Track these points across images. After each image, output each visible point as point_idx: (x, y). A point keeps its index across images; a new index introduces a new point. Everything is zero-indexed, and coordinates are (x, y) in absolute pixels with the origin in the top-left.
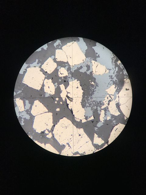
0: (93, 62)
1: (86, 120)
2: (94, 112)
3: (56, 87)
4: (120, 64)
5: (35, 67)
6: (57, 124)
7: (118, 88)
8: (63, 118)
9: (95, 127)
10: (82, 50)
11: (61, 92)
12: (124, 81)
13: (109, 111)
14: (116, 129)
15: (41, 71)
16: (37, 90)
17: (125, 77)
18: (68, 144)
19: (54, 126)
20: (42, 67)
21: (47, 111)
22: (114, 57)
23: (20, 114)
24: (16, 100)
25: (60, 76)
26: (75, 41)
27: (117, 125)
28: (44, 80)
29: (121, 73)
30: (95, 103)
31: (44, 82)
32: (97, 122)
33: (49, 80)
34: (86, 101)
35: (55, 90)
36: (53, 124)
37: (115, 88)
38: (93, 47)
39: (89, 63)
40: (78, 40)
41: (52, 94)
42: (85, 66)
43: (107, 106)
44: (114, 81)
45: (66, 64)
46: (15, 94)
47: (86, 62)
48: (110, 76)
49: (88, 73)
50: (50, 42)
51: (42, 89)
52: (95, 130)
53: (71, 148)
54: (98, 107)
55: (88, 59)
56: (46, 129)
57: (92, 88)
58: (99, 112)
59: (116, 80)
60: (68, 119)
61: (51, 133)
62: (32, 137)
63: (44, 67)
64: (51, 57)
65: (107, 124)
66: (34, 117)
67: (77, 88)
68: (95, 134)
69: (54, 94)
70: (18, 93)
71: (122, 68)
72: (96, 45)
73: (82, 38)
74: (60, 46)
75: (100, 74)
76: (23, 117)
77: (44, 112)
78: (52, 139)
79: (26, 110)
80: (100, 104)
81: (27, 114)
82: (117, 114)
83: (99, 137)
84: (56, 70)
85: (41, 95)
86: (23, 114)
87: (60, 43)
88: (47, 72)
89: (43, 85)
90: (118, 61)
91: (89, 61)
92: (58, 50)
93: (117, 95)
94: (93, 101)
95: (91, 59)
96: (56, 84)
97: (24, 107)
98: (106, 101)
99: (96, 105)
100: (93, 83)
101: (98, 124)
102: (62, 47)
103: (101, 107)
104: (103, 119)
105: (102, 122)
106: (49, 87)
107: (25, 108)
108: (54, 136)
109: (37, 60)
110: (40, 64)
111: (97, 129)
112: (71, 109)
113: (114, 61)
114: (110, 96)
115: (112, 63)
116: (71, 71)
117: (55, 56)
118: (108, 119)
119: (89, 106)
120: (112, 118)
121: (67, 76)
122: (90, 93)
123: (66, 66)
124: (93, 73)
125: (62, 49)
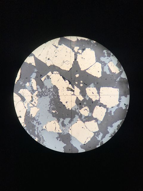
0: (61, 132)
1: (48, 75)
2: (43, 85)
4: (35, 138)
5: (112, 107)
6: (74, 62)
7: (28, 115)
8: (70, 69)
9: (37, 72)
10: (75, 139)
11: (80, 93)
13: (30, 91)
15: (106, 106)
16: (102, 87)
18: (57, 47)
19: (75, 59)
20: (106, 109)
21: (87, 71)
22: (43, 142)
23: (111, 59)
24: (119, 70)
25: (86, 108)
26: (84, 144)
27: (18, 81)
28: (100, 97)
29: (31, 130)
30: (45, 94)
31: (99, 96)
32: (37, 77)
33: (95, 100)
34: (54, 93)
35: (87, 92)
36: (77, 60)
37: (31, 115)
38: (66, 145)
39: (64, 129)
40: (82, 147)
42: (67, 125)
43: (33, 95)
44: (35, 121)
45: (85, 120)
46: (124, 76)
47: (67, 129)
48: (41, 124)
49: (61, 120)
51: (98, 90)
52: (36, 69)
53: (53, 45)
54: (41, 91)
56: (81, 54)
57: (53, 106)
58: (39, 87)
60: (65, 70)
61: (76, 52)
62: (92, 42)
63: (104, 110)
64: (101, 121)
65: (27, 78)
66: (96, 61)
67: (67, 102)
68: (35, 65)
69: (86, 89)
70: (119, 78)
71: (32, 135)
72: (63, 147)
75: (50, 122)
76: (107, 57)
77: (89, 68)
78: (73, 46)
79: (107, 65)
80: (40, 95)
81: (104, 62)
82: (21, 91)
83: (30, 64)
84: (91, 111)
85: (97, 83)
86: (108, 60)
88: (100, 106)
89: (99, 93)
90: (38, 140)
91: (65, 131)
92: (97, 131)
93: (27, 108)
94: (47, 95)
95: (64, 133)
96: (87, 99)
97: (109, 67)
98: (36, 99)
99: (44, 92)
100: (54, 112)
101: (35, 76)
102: (95, 135)
103: (39, 92)
104: (32, 81)
105: (32, 79)
106: (93, 93)
108: (72, 50)
109: (113, 114)
110: (109, 111)
111: (35, 71)
112: (65, 81)
113: (42, 139)
114: (34, 105)
115: (42, 136)
116: (78, 114)
117: (97, 123)
118: (28, 83)
119: (50, 89)
120: (25, 86)
121: (80, 109)
122: (53, 102)
123: (84, 119)
124: (57, 121)
125: (93, 132)
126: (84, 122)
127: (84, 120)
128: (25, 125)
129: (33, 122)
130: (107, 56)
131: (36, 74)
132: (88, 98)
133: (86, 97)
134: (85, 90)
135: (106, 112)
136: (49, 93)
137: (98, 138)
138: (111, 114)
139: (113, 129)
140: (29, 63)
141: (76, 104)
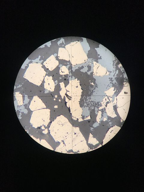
0: (95, 63)
1: (83, 119)
2: (91, 112)
3: (56, 85)
4: (120, 67)
5: (37, 63)
6: (54, 121)
7: (117, 91)
8: (60, 116)
9: (91, 127)
10: (85, 50)
11: (61, 90)
12: (124, 84)
13: (106, 112)
14: (112, 131)
15: (42, 67)
16: (37, 86)
17: (125, 80)
18: (63, 141)
20: (44, 64)
21: (45, 107)
22: (115, 60)
23: (18, 108)
24: (15, 94)
25: (61, 74)
26: (78, 41)
27: (112, 127)
28: (44, 77)
29: (121, 76)
30: (93, 104)
32: (93, 122)
34: (84, 100)
35: (54, 87)
36: (50, 121)
37: (114, 90)
38: (96, 49)
39: (91, 64)
40: (82, 40)
41: (52, 91)
42: (86, 66)
43: (105, 108)
45: (67, 63)
46: (15, 87)
48: (110, 78)
49: (89, 73)
50: (54, 40)
51: (42, 85)
52: (91, 130)
53: (65, 145)
54: (96, 108)
56: (43, 125)
57: (91, 89)
58: (96, 112)
59: (115, 83)
60: (65, 116)
61: (47, 129)
62: (28, 131)
64: (53, 55)
65: (103, 125)
66: (32, 112)
67: (77, 87)
68: (90, 133)
69: (53, 91)
70: (18, 87)
71: (123, 72)
72: (99, 47)
73: (86, 38)
74: (64, 45)
75: (100, 75)
76: (21, 111)
77: (43, 108)
78: (47, 135)
79: (24, 104)
80: (98, 105)
81: (26, 108)
82: (114, 116)
83: (94, 137)
84: (58, 68)
85: (41, 91)
86: (21, 108)
87: (64, 42)
88: (48, 69)
89: (43, 82)
90: (119, 64)
91: (91, 61)
92: (61, 48)
93: (116, 98)
94: (91, 101)
95: (92, 60)
96: (56, 81)
97: (23, 101)
98: (103, 103)
99: (94, 106)
100: (92, 84)
101: (94, 124)
102: (65, 45)
103: (98, 108)
104: (100, 120)
105: (99, 122)
106: (49, 84)
107: (23, 103)
108: (50, 133)
109: (40, 57)
110: (42, 61)
111: (93, 129)
112: (69, 107)
113: (115, 64)
114: (108, 98)
115: (113, 66)
117: (58, 54)
118: (104, 120)
119: (86, 105)
120: (108, 119)
121: (67, 75)
122: (89, 93)
124: (94, 74)
125: (65, 48)
126: (69, 61)
127: (69, 63)
131: (93, 126)
132: (55, 82)
133: (57, 83)
135: (45, 61)
140: (95, 139)
141: (69, 81)
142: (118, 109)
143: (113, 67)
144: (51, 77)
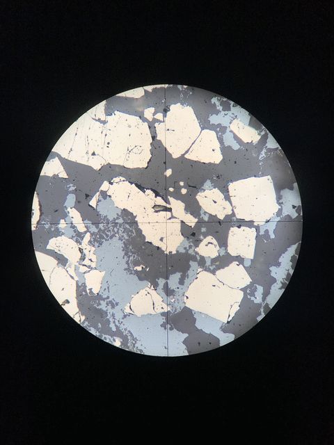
0: (167, 309)
1: (102, 191)
2: (98, 215)
3: (202, 212)
4: (114, 340)
5: (268, 221)
6: (151, 144)
7: (84, 293)
8: (148, 163)
9: (76, 190)
10: (203, 316)
11: (186, 209)
12: (82, 314)
13: (73, 237)
15: (253, 222)
16: (232, 181)
17: (87, 323)
18: (104, 122)
19: (154, 138)
20: (254, 229)
21: (187, 156)
22: (134, 344)
23: (233, 114)
24: (259, 134)
25: (210, 239)
26: (228, 322)
27: (38, 223)
28: (233, 208)
29: (100, 325)
30: (109, 233)
31: (232, 205)
32: (79, 202)
33: (224, 216)
34: (128, 226)
35: (200, 204)
36: (158, 138)
37: (91, 289)
38: (186, 335)
39: (172, 301)
40: (226, 328)
41: (199, 194)
42: (176, 290)
43: (81, 244)
44: (102, 302)
45: (214, 266)
47: (180, 299)
48: (117, 304)
49: (161, 282)
51: (225, 191)
52: (71, 185)
53: (95, 120)
54: (96, 231)
55: (179, 307)
56: (164, 122)
57: (134, 257)
58: (89, 223)
60: (138, 169)
61: (151, 120)
62: (181, 89)
63: (252, 233)
64: (252, 260)
65: (57, 211)
66: (203, 129)
67: (161, 239)
68: (67, 177)
69: (197, 197)
70: (264, 150)
72: (184, 342)
74: (249, 294)
75: (138, 295)
76: (223, 113)
77: (191, 150)
78: (140, 110)
79: (228, 130)
80: (97, 240)
81: (219, 125)
82: (53, 244)
83: (56, 177)
84: (223, 243)
85: (218, 177)
86: (228, 118)
87: (253, 298)
88: (239, 227)
89: (228, 198)
90: (122, 343)
91: (176, 304)
92: (249, 283)
93: (76, 278)
94: (114, 235)
95: (175, 311)
96: (206, 218)
97: (234, 134)
98: (90, 251)
99: (104, 232)
100: (139, 268)
101: (75, 200)
102: (245, 294)
103: (92, 234)
104: (71, 215)
105: (69, 209)
106: (215, 202)
107: (231, 131)
108: (140, 117)
109: (273, 236)
110: (262, 232)
111: (70, 189)
112: (144, 192)
113: (129, 337)
114: (89, 267)
115: (129, 331)
116: (194, 259)
117: (244, 267)
119: (117, 221)
120: (57, 229)
121: (197, 246)
122: (131, 247)
123: (211, 265)
124: (152, 288)
125: (241, 290)
126: (213, 272)
127: (212, 268)
128: (83, 318)
129: (99, 304)
130: (224, 110)
131: (74, 196)
132: (207, 215)
133: (202, 215)
134: (196, 199)
135: (257, 237)
136: (116, 230)
137: (256, 298)
138: (269, 236)
139: (283, 270)
140: (51, 175)
141: (185, 237)
142: (56, 262)
143: (128, 329)
144: (222, 219)
